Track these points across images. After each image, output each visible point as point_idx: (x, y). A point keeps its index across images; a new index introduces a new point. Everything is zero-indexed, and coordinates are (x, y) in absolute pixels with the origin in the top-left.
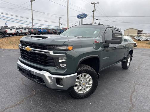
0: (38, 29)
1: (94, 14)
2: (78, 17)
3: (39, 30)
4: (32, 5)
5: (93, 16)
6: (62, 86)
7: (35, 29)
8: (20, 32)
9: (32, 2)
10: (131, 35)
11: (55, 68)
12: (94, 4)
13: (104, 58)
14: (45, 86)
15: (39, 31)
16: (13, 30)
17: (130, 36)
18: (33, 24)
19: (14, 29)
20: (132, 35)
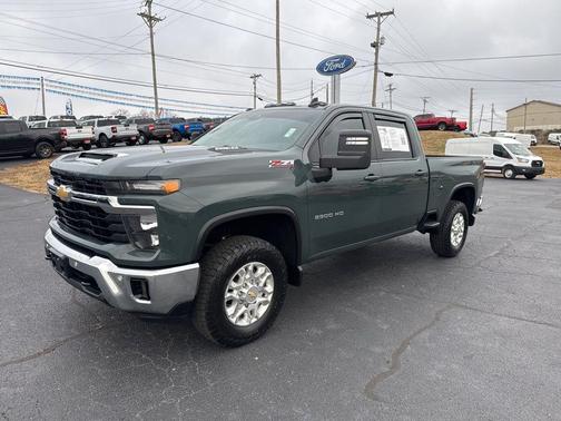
0: (174, 120)
1: (377, 54)
2: (321, 69)
3: (177, 126)
4: (152, 37)
5: (376, 64)
6: (149, 302)
7: (162, 122)
8: (110, 135)
9: (151, 27)
10: (535, 128)
11: (130, 247)
12: (376, 19)
13: (317, 217)
14: (105, 301)
15: (175, 130)
16: (84, 129)
17: (532, 132)
18: (157, 103)
19: (89, 124)
20: (540, 127)
